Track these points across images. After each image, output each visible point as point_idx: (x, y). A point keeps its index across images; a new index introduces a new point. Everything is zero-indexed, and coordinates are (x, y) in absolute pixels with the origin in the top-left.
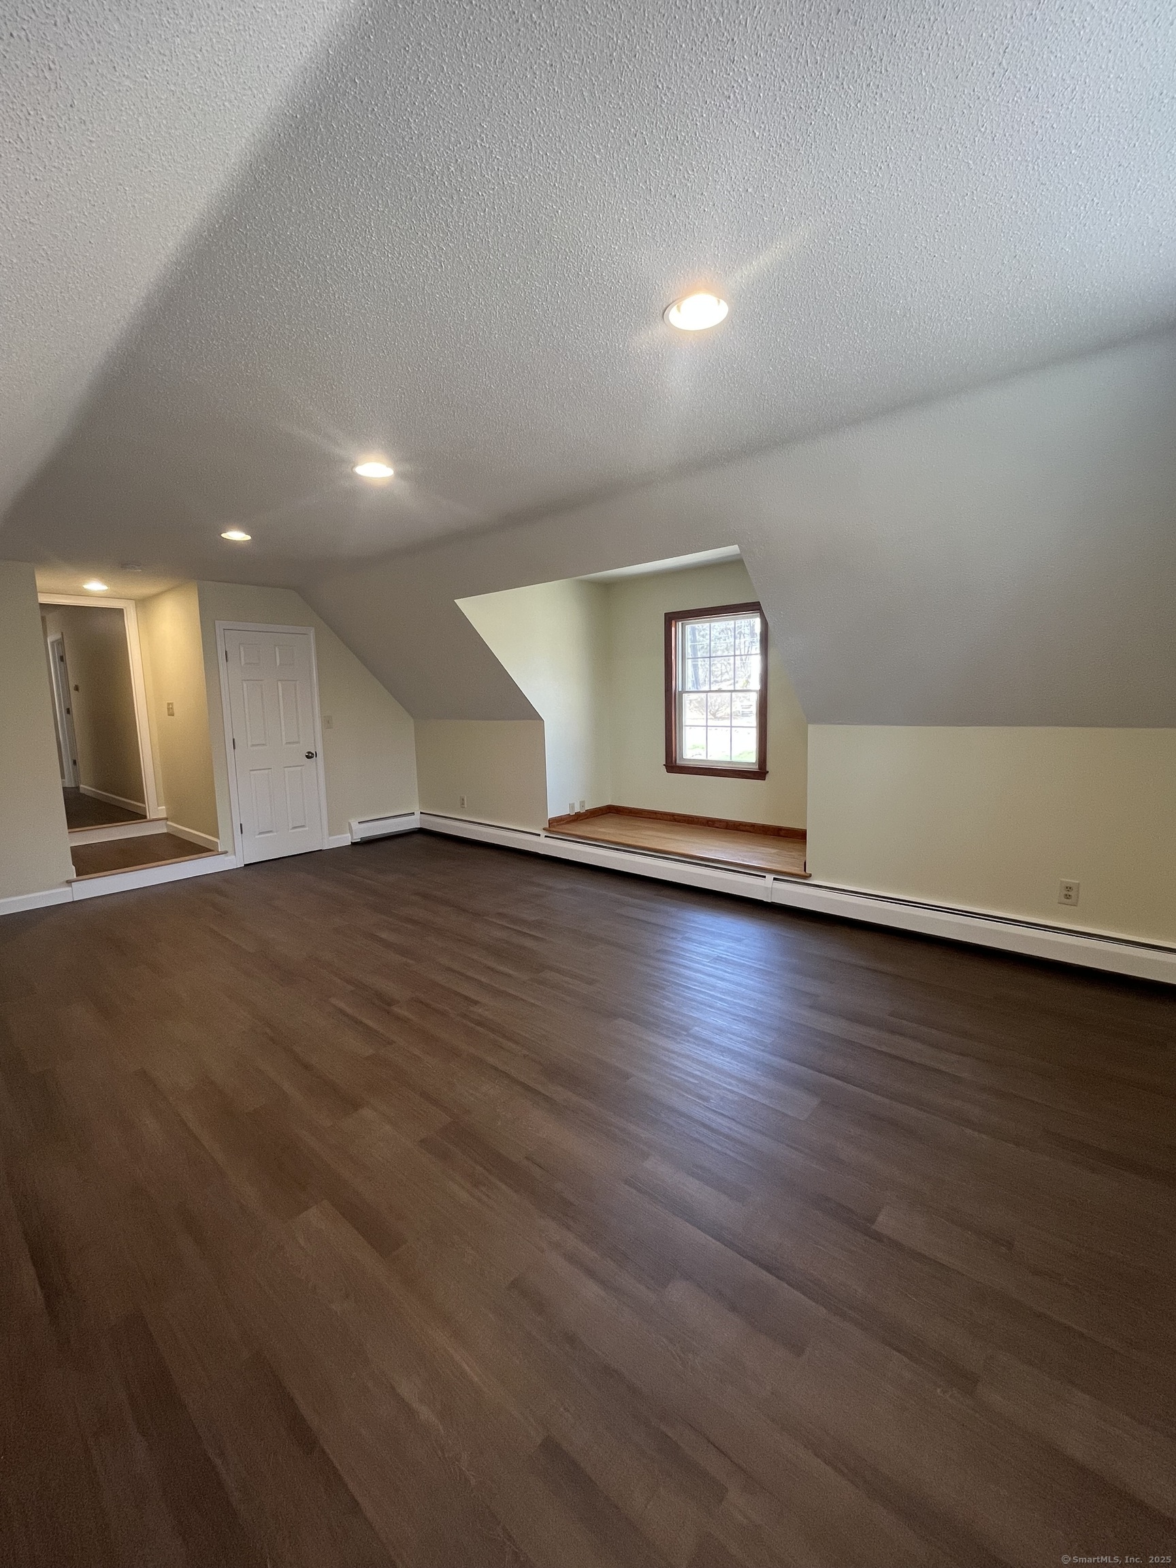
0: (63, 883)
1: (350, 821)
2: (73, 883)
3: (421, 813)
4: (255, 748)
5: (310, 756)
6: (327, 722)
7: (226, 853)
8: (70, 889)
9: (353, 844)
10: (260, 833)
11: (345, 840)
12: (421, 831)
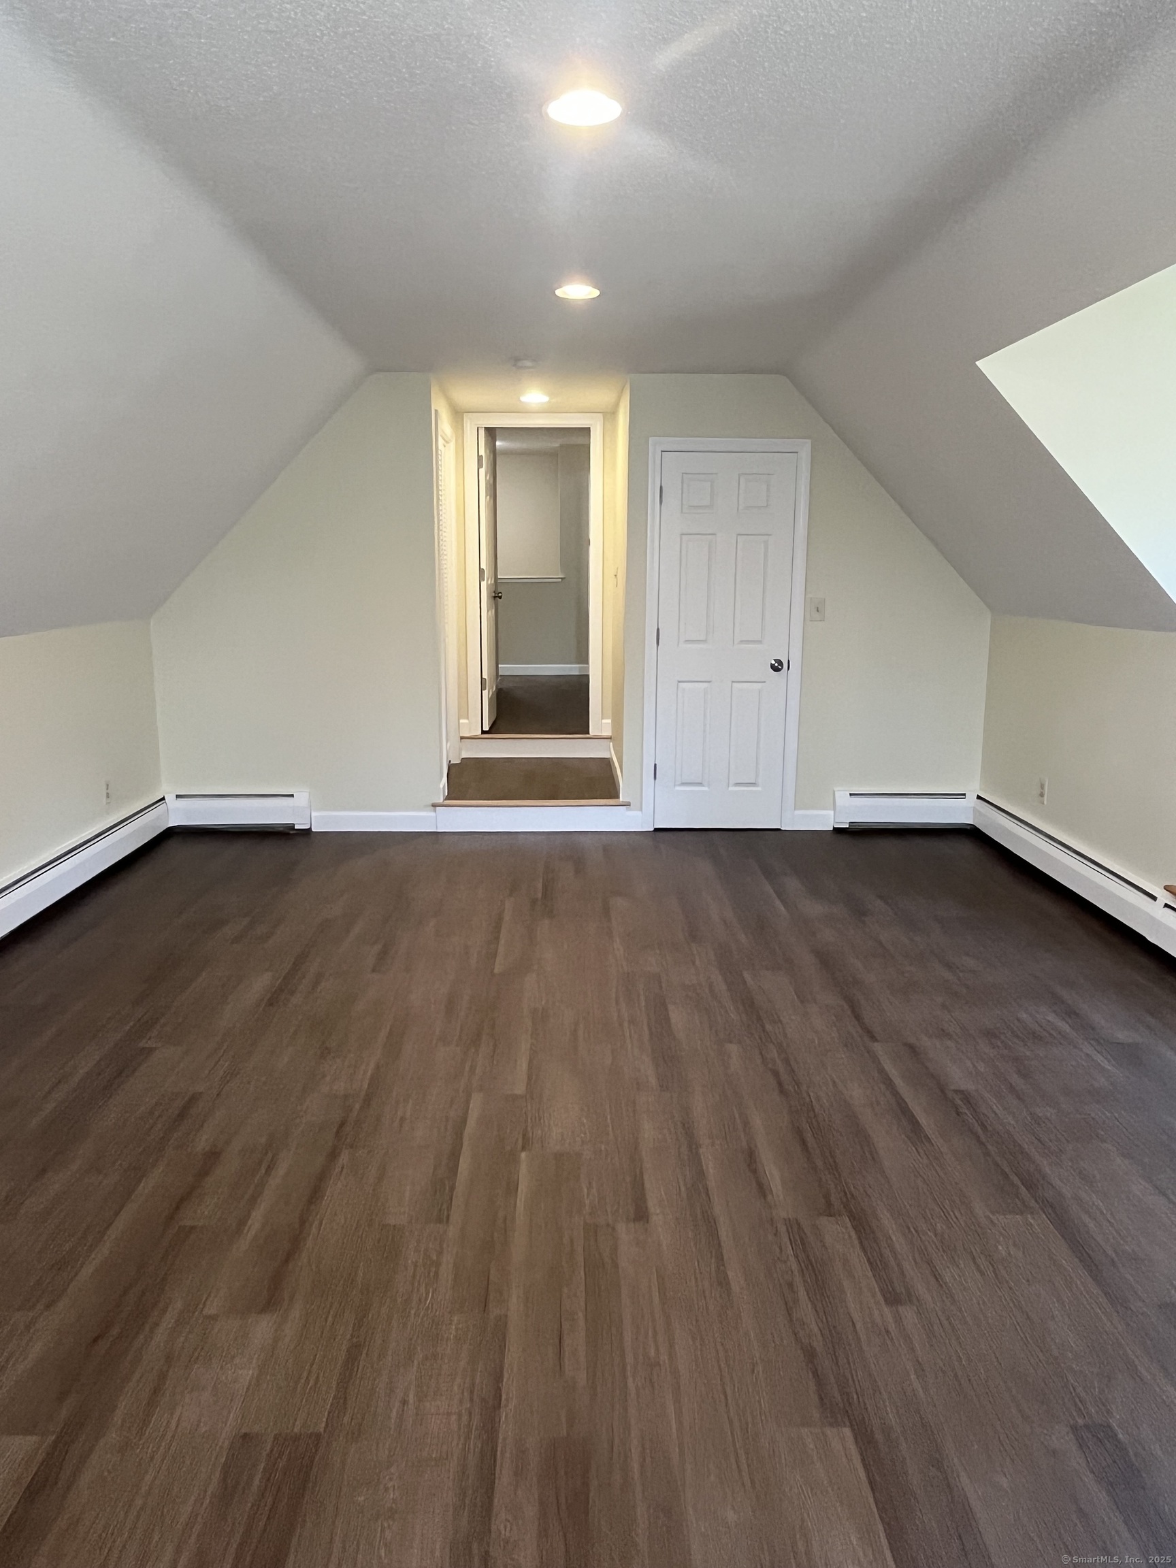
0: (426, 806)
1: (836, 789)
2: (437, 808)
3: (979, 797)
4: (689, 646)
5: (777, 667)
6: (816, 610)
7: (627, 804)
8: (433, 814)
9: (837, 831)
10: (683, 784)
11: (823, 820)
12: (972, 834)
